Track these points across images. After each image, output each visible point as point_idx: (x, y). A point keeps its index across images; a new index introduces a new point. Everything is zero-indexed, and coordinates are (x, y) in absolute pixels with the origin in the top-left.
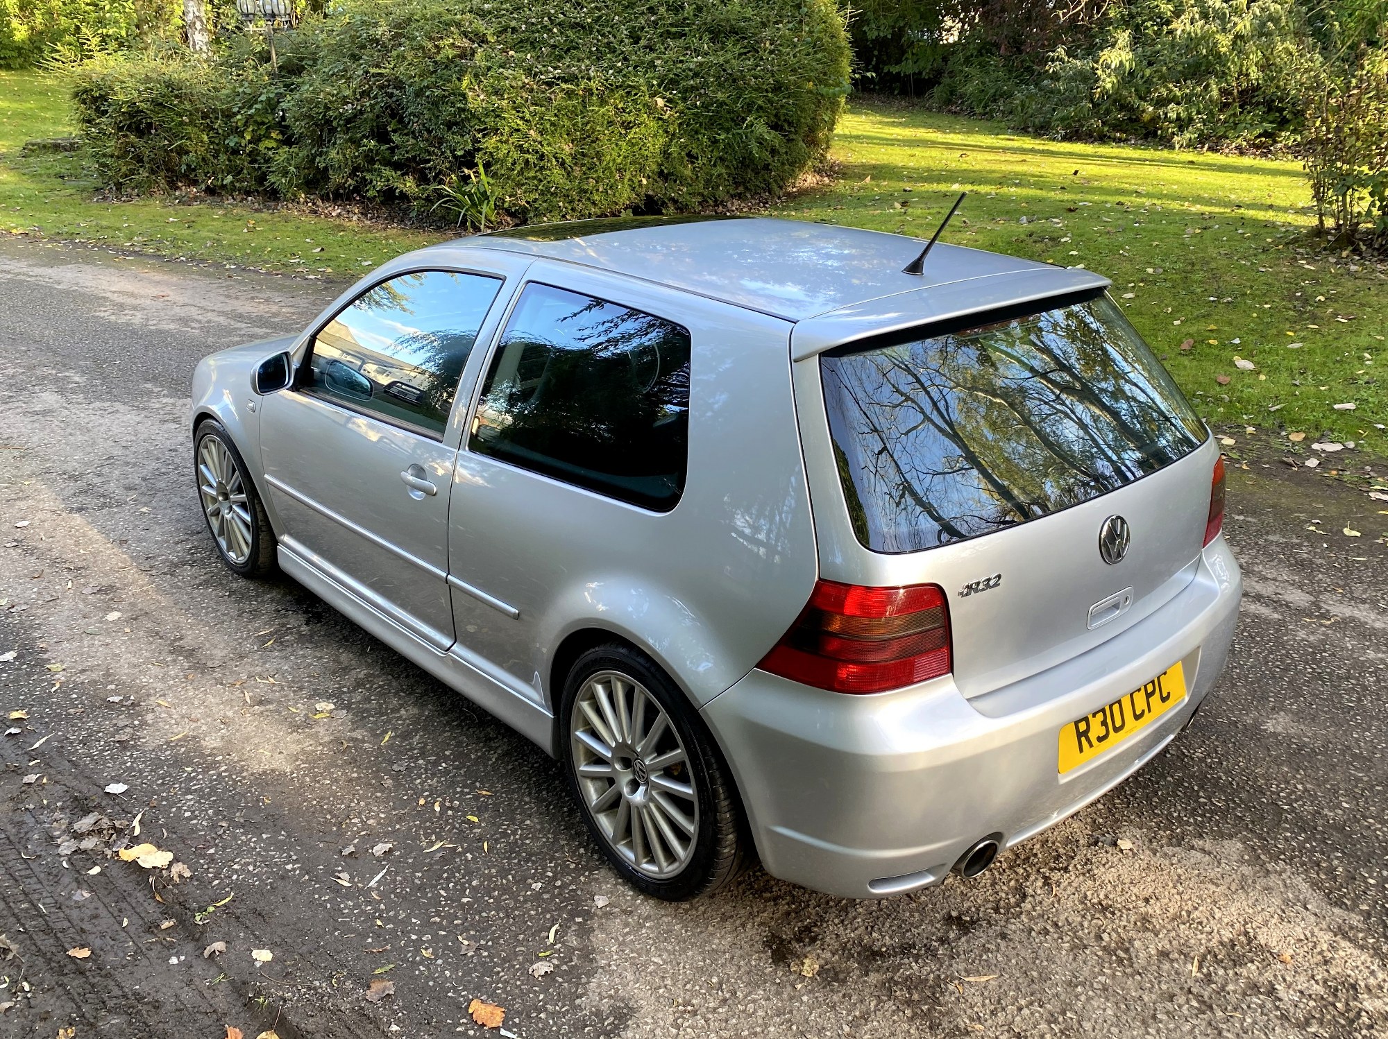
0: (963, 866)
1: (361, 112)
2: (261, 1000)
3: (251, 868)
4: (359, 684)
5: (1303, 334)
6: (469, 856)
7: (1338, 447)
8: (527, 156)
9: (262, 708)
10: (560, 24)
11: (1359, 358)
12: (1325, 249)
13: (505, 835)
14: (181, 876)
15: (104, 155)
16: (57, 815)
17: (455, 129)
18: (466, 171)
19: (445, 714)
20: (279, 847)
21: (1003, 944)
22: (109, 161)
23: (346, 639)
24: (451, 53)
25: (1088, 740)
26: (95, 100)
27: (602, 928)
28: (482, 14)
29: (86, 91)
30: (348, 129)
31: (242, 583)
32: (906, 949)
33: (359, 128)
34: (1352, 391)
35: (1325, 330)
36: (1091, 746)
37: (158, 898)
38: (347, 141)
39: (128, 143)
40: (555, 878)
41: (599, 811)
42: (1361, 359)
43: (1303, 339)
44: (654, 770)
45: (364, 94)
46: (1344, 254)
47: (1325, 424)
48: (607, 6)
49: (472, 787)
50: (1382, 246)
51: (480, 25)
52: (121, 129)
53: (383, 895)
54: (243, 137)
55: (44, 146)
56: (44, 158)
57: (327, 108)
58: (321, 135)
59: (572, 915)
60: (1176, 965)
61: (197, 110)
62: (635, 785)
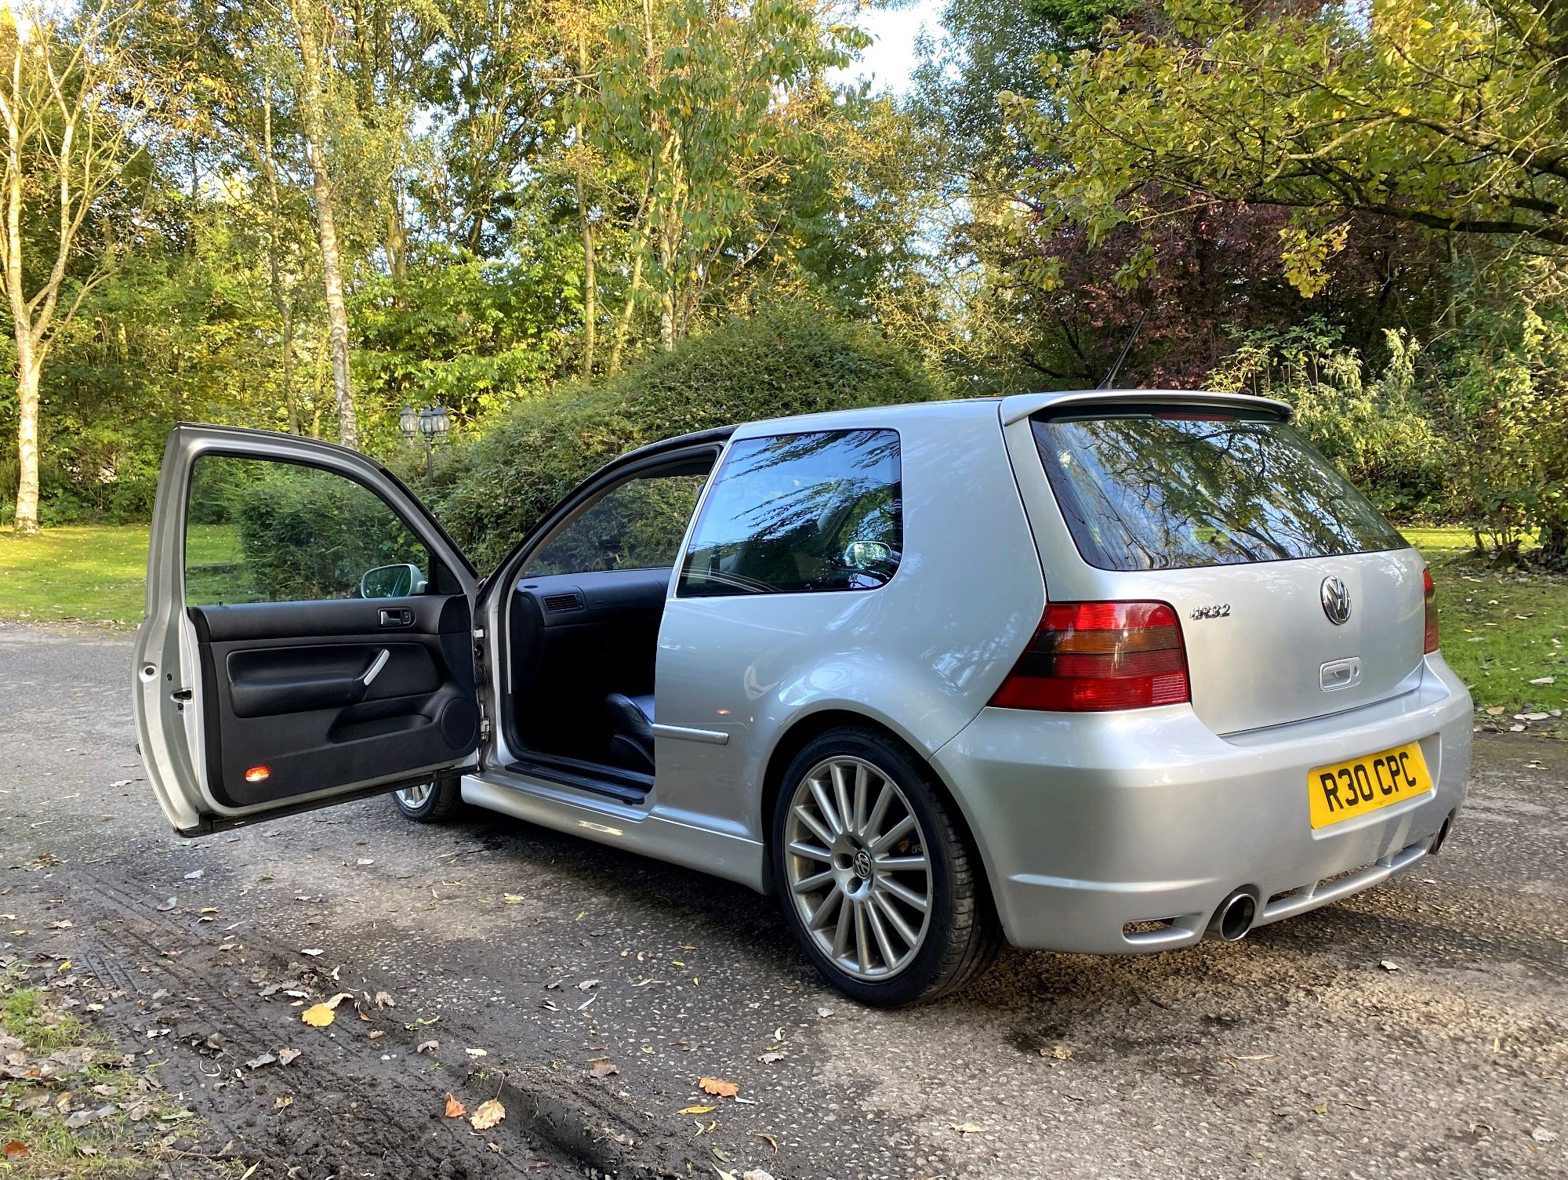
0: (1220, 924)
1: (512, 508)
2: (482, 1075)
3: (455, 1000)
4: (545, 884)
5: (1481, 631)
6: (680, 988)
7: (1544, 716)
8: (670, 536)
9: (450, 901)
10: (701, 420)
11: (1547, 644)
12: (1488, 567)
13: (714, 973)
14: (385, 1004)
15: (264, 565)
16: (256, 968)
17: (602, 517)
18: (611, 555)
19: (638, 900)
20: (484, 987)
21: (1273, 1035)
22: (267, 570)
23: (529, 857)
24: (600, 448)
25: (1336, 798)
26: (261, 515)
27: (830, 1030)
28: (628, 416)
29: (254, 509)
30: (498, 524)
31: (419, 826)
32: (1163, 1040)
33: (509, 522)
34: (1548, 669)
35: (1504, 626)
36: (1341, 807)
37: (364, 1018)
38: (496, 536)
39: (287, 553)
40: (773, 999)
41: (815, 928)
42: (1550, 645)
43: (1483, 634)
44: (878, 852)
45: (517, 491)
46: (1510, 570)
47: (1524, 697)
48: (745, 404)
49: (674, 944)
50: (1548, 561)
51: (628, 426)
52: (282, 540)
53: (594, 1015)
54: (396, 542)
55: (205, 570)
56: (203, 580)
57: (480, 507)
58: (472, 533)
59: (796, 1023)
60: (1474, 1046)
61: (355, 518)
62: (856, 884)
